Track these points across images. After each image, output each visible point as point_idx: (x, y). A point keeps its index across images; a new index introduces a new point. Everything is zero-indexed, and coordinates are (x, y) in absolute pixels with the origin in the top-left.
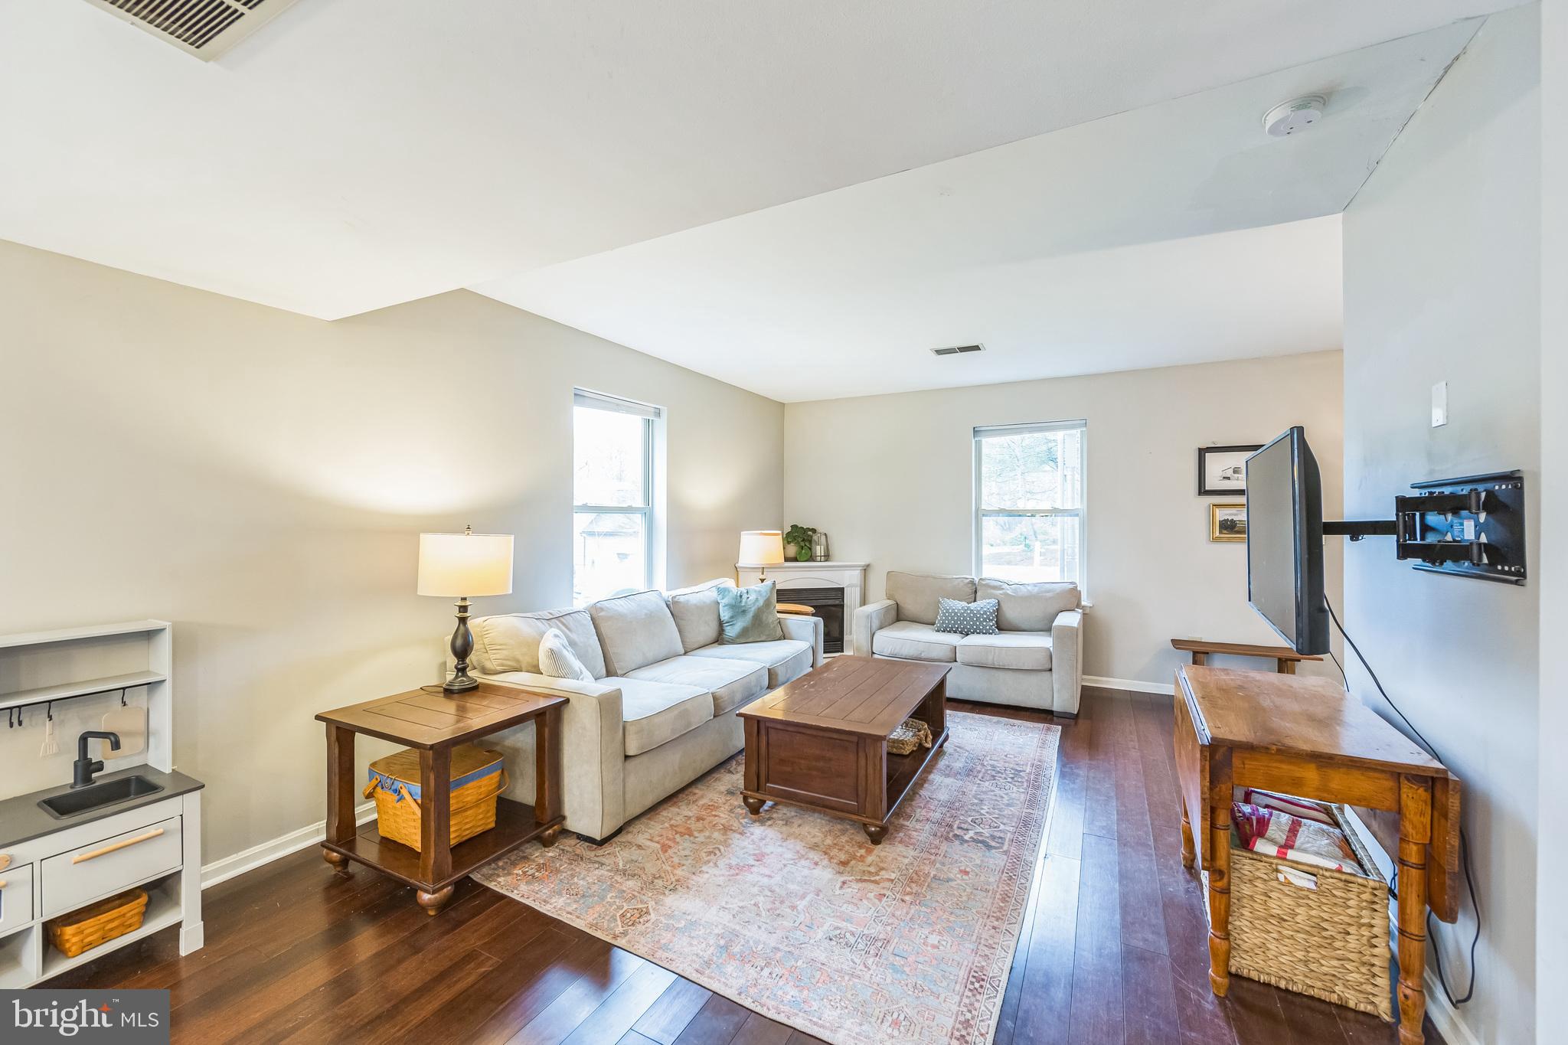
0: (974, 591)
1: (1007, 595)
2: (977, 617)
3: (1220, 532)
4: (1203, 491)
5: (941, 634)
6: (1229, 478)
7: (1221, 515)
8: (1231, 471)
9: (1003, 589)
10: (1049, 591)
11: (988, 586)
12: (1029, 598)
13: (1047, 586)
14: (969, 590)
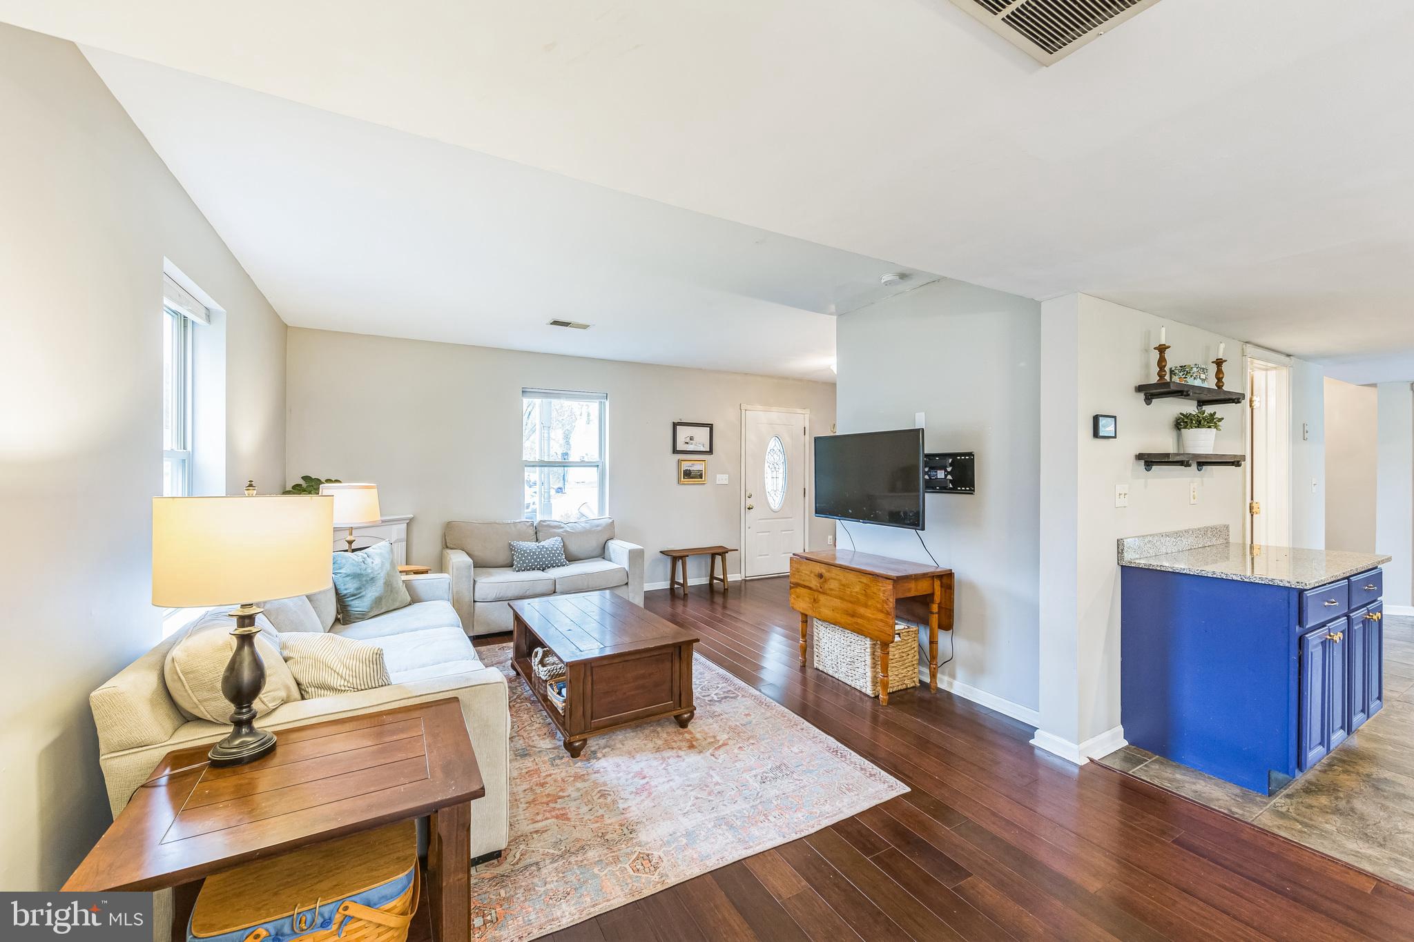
0: (537, 532)
1: (566, 531)
2: (547, 554)
3: (684, 478)
4: (675, 451)
5: (521, 573)
6: (688, 443)
7: (685, 466)
8: (689, 438)
9: (563, 528)
10: (598, 526)
11: (549, 526)
12: (586, 533)
13: (595, 521)
14: (532, 532)
